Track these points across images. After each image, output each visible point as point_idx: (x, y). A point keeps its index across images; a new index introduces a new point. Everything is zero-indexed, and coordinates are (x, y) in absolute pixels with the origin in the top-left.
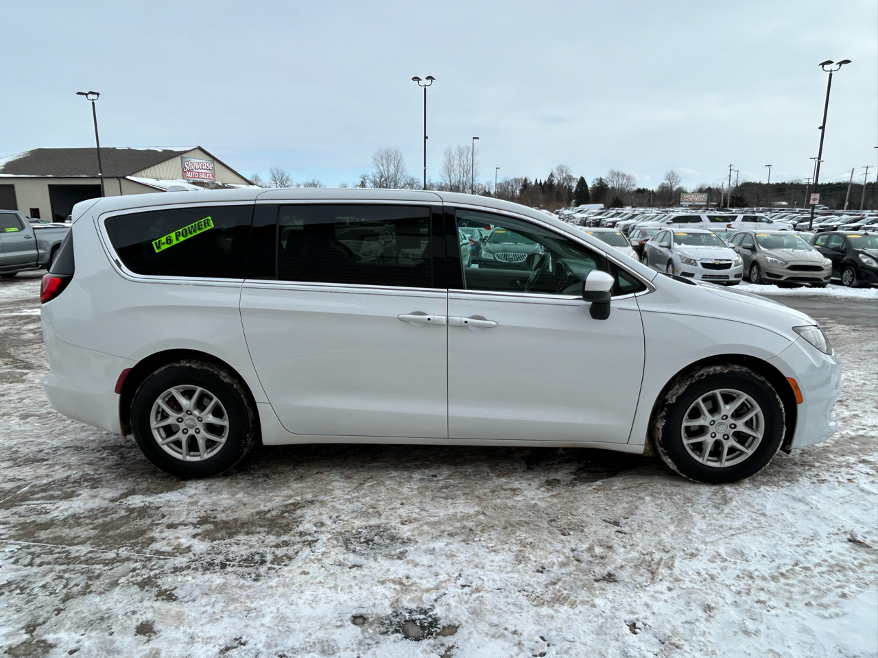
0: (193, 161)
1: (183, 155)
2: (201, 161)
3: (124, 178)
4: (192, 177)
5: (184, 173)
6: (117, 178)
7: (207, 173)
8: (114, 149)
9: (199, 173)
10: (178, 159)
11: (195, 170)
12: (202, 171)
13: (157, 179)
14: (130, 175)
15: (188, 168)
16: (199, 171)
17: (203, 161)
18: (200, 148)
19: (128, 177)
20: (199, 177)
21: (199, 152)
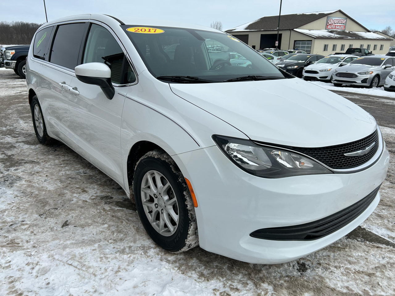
0: (334, 19)
1: (328, 16)
2: (339, 18)
3: (293, 30)
4: (331, 28)
5: (327, 26)
6: (290, 30)
7: (341, 26)
8: (296, 14)
9: (336, 26)
10: (326, 18)
11: (334, 24)
12: (338, 24)
13: (310, 30)
14: (296, 28)
15: (330, 23)
16: (337, 24)
17: (340, 19)
18: (340, 11)
19: (295, 29)
20: (335, 28)
21: (339, 14)
